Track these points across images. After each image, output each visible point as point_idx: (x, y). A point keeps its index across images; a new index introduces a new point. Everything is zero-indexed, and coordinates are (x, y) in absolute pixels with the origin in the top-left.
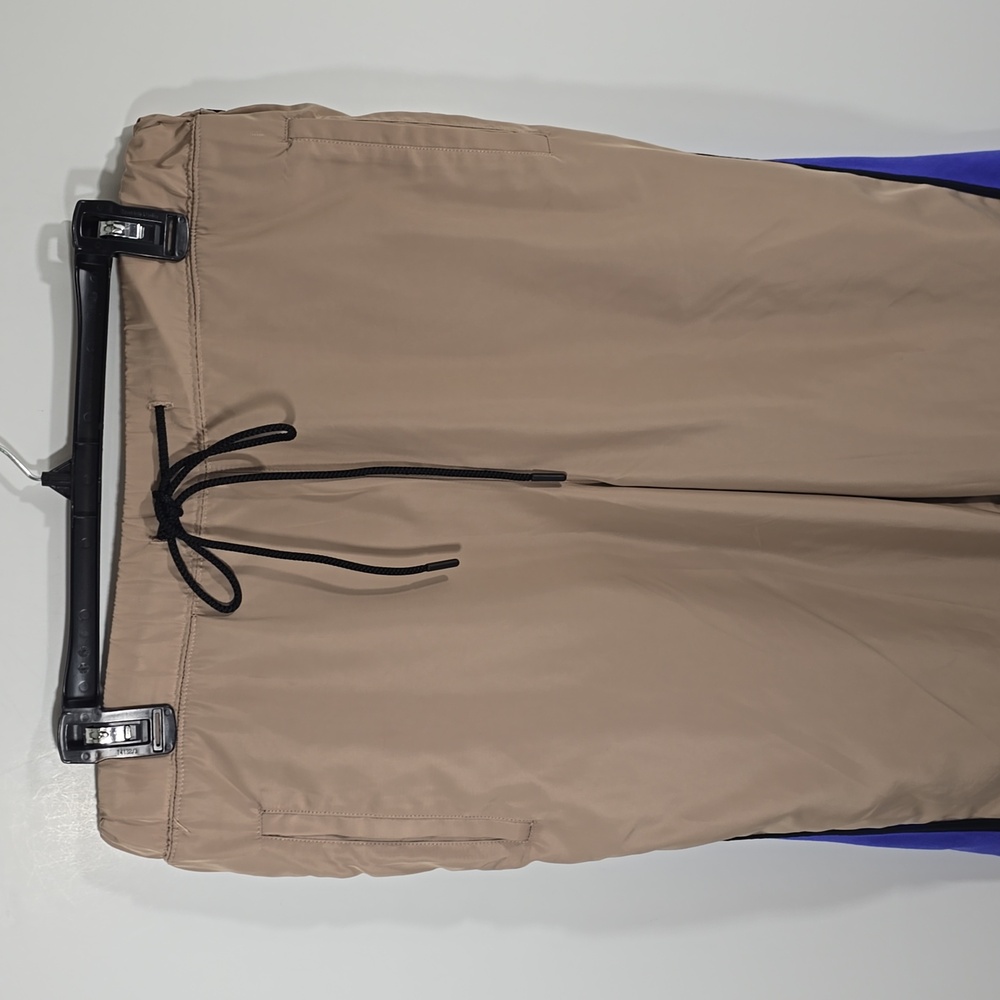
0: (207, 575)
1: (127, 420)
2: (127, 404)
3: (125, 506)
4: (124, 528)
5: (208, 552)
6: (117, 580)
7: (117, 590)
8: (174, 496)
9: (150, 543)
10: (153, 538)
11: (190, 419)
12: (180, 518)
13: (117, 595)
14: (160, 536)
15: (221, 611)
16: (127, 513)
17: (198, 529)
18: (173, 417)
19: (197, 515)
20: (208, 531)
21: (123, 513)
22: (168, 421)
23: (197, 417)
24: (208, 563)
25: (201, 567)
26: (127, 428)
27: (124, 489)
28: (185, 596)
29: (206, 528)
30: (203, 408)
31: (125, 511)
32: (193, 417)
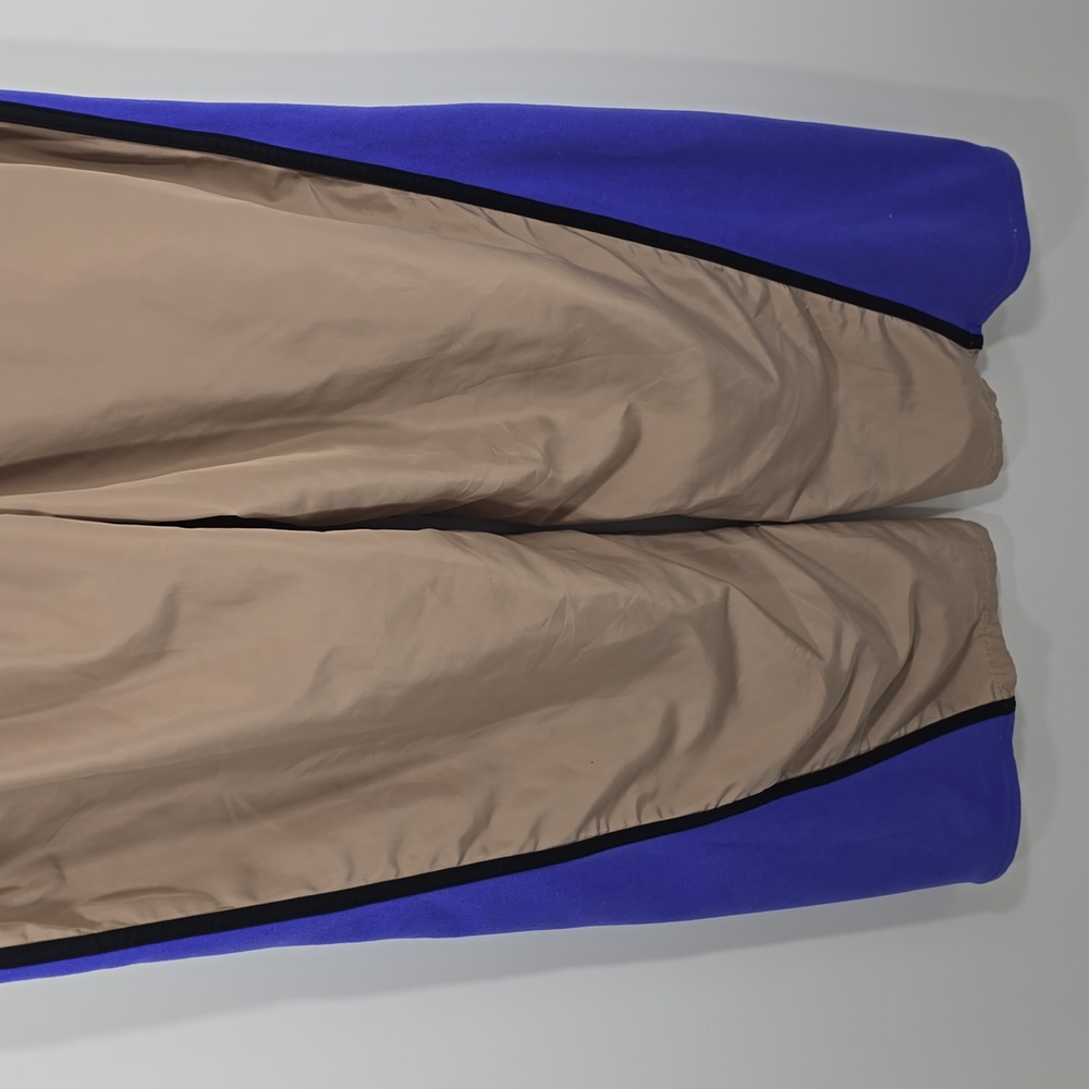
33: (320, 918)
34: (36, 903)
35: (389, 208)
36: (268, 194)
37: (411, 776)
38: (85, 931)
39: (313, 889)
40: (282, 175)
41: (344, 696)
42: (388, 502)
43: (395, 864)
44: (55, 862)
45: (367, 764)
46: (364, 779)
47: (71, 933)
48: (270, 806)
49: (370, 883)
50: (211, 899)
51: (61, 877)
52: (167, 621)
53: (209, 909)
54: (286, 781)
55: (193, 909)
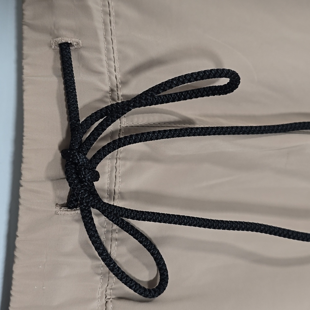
0: (123, 249)
1: (24, 61)
2: (25, 42)
3: (23, 166)
4: (22, 194)
5: (128, 223)
6: (13, 262)
7: (14, 276)
8: (90, 155)
9: (56, 213)
10: (62, 206)
11: (100, 60)
12: (95, 183)
13: (14, 282)
14: (70, 204)
15: (146, 296)
16: (26, 175)
17: (112, 194)
18: (81, 58)
19: (110, 177)
20: (122, 196)
21: (20, 174)
22: (75, 64)
23: (109, 59)
24: (125, 234)
25: (116, 240)
26: (25, 71)
27: (22, 144)
28: (98, 278)
29: (120, 193)
30: (115, 49)
31: (23, 172)
32: (104, 58)
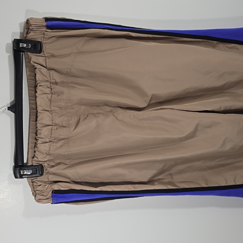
33: (221, 191)
34: (168, 182)
35: (237, 49)
36: (214, 47)
37: (237, 164)
38: (178, 188)
39: (219, 185)
40: (217, 43)
41: (228, 147)
42: (237, 108)
43: (235, 182)
44: (171, 174)
45: (229, 161)
46: (228, 164)
47: (176, 188)
48: (210, 168)
49: (230, 185)
50: (200, 185)
51: (172, 177)
52: (196, 130)
53: (200, 186)
54: (213, 163)
55: (197, 186)
